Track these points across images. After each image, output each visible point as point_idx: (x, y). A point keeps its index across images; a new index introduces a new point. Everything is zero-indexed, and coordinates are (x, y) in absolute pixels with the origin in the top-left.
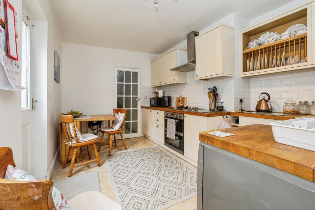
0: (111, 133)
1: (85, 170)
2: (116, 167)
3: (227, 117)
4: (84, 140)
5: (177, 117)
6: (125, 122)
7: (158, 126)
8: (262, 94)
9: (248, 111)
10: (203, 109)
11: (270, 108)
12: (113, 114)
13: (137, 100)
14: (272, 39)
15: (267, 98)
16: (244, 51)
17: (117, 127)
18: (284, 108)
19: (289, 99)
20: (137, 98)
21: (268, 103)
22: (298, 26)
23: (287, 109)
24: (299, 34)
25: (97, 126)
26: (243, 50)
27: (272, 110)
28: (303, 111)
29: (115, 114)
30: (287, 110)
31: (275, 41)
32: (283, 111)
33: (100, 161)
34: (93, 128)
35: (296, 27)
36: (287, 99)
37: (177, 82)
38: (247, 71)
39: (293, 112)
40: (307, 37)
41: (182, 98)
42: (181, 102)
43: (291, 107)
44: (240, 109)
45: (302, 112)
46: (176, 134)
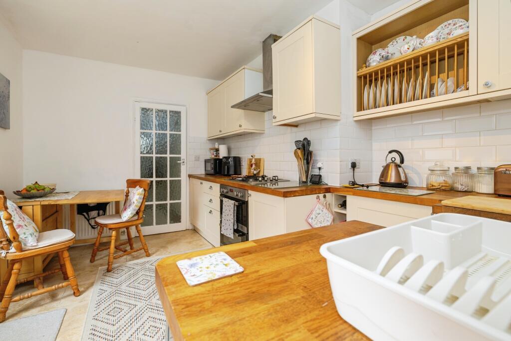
0: (113, 226)
1: (42, 305)
2: (111, 295)
3: (325, 197)
4: (37, 245)
5: (237, 195)
6: (147, 203)
7: (211, 212)
8: (390, 152)
9: (363, 186)
10: (289, 181)
11: (403, 179)
12: (126, 189)
13: (180, 163)
14: (407, 47)
15: (398, 161)
16: (359, 72)
17: (127, 215)
18: (428, 179)
19: (437, 161)
20: (179, 159)
21: (400, 169)
22: (454, 22)
23: (434, 181)
24: (455, 35)
25: (97, 212)
26: (358, 70)
27: (408, 183)
28: (462, 185)
29: (130, 189)
30: (434, 185)
31: (413, 51)
32: (427, 185)
33: (77, 285)
34: (88, 215)
35: (449, 24)
36: (434, 163)
37: (246, 131)
38: (364, 110)
39: (443, 188)
40: (467, 40)
41: (256, 160)
42: (254, 166)
43: (441, 177)
44: (350, 182)
45: (460, 188)
46: (236, 228)
